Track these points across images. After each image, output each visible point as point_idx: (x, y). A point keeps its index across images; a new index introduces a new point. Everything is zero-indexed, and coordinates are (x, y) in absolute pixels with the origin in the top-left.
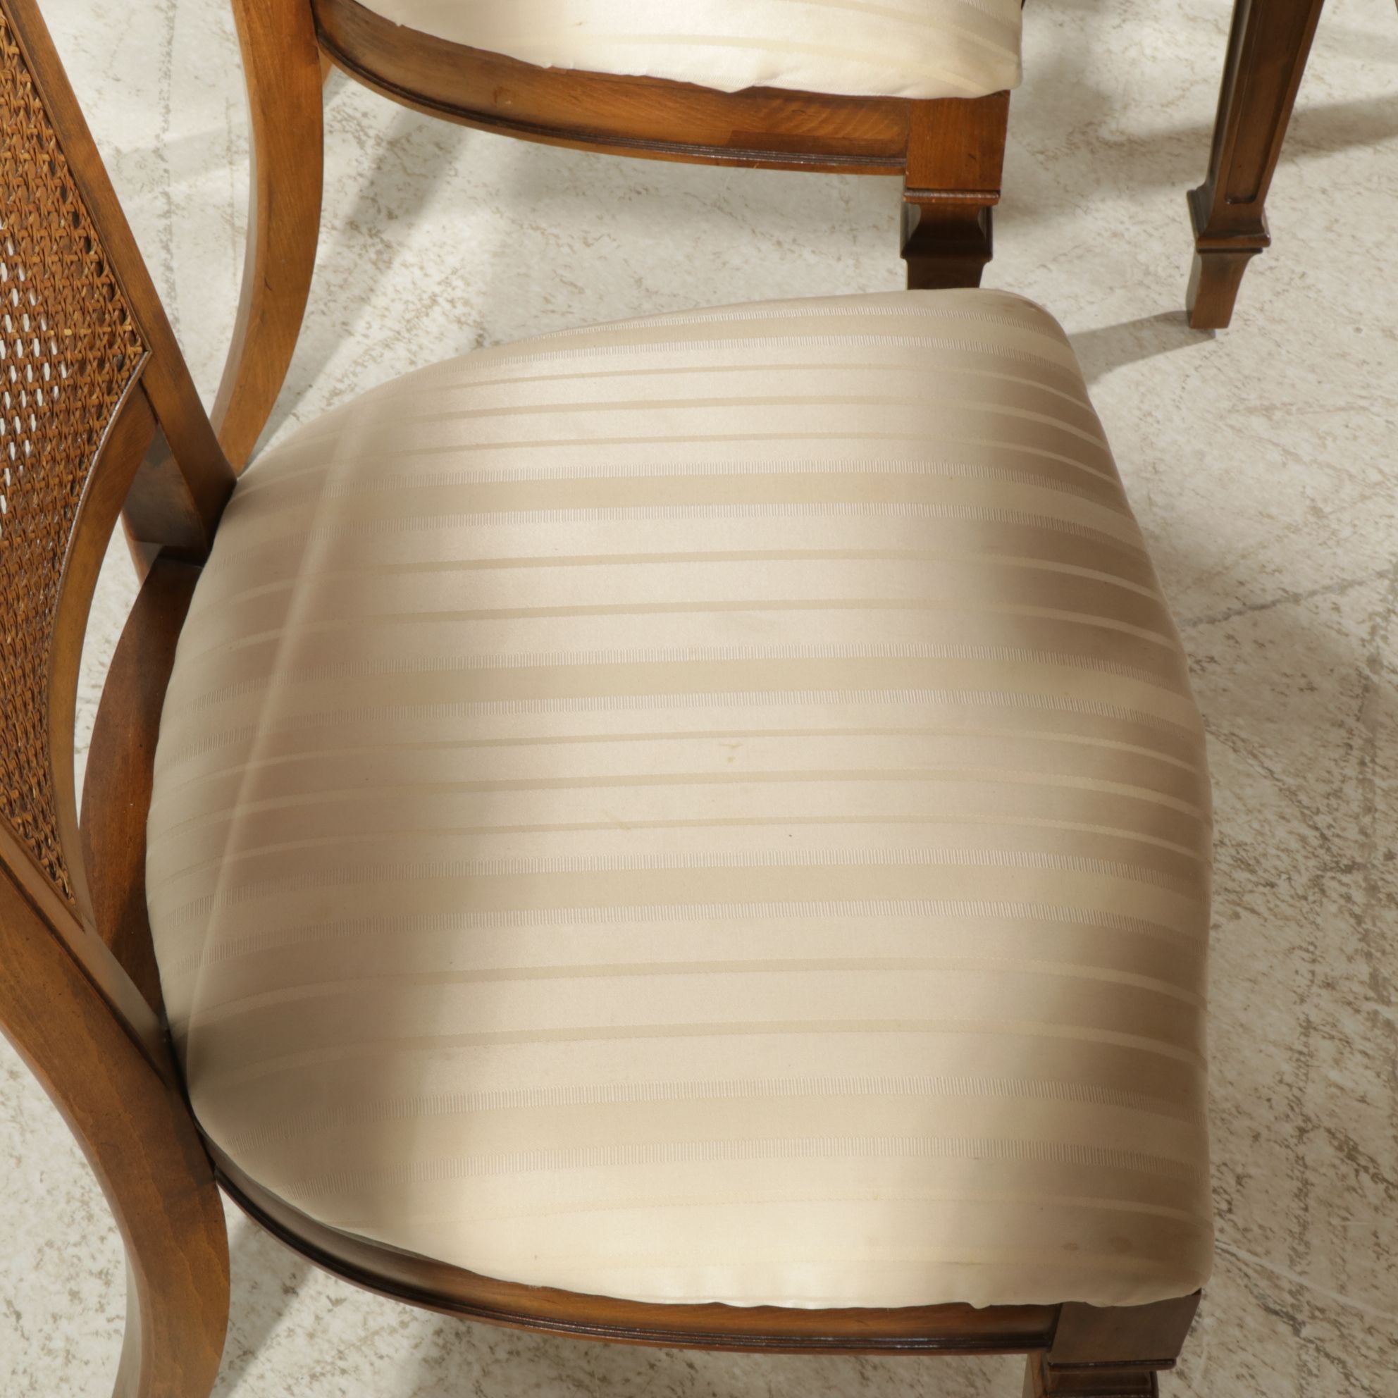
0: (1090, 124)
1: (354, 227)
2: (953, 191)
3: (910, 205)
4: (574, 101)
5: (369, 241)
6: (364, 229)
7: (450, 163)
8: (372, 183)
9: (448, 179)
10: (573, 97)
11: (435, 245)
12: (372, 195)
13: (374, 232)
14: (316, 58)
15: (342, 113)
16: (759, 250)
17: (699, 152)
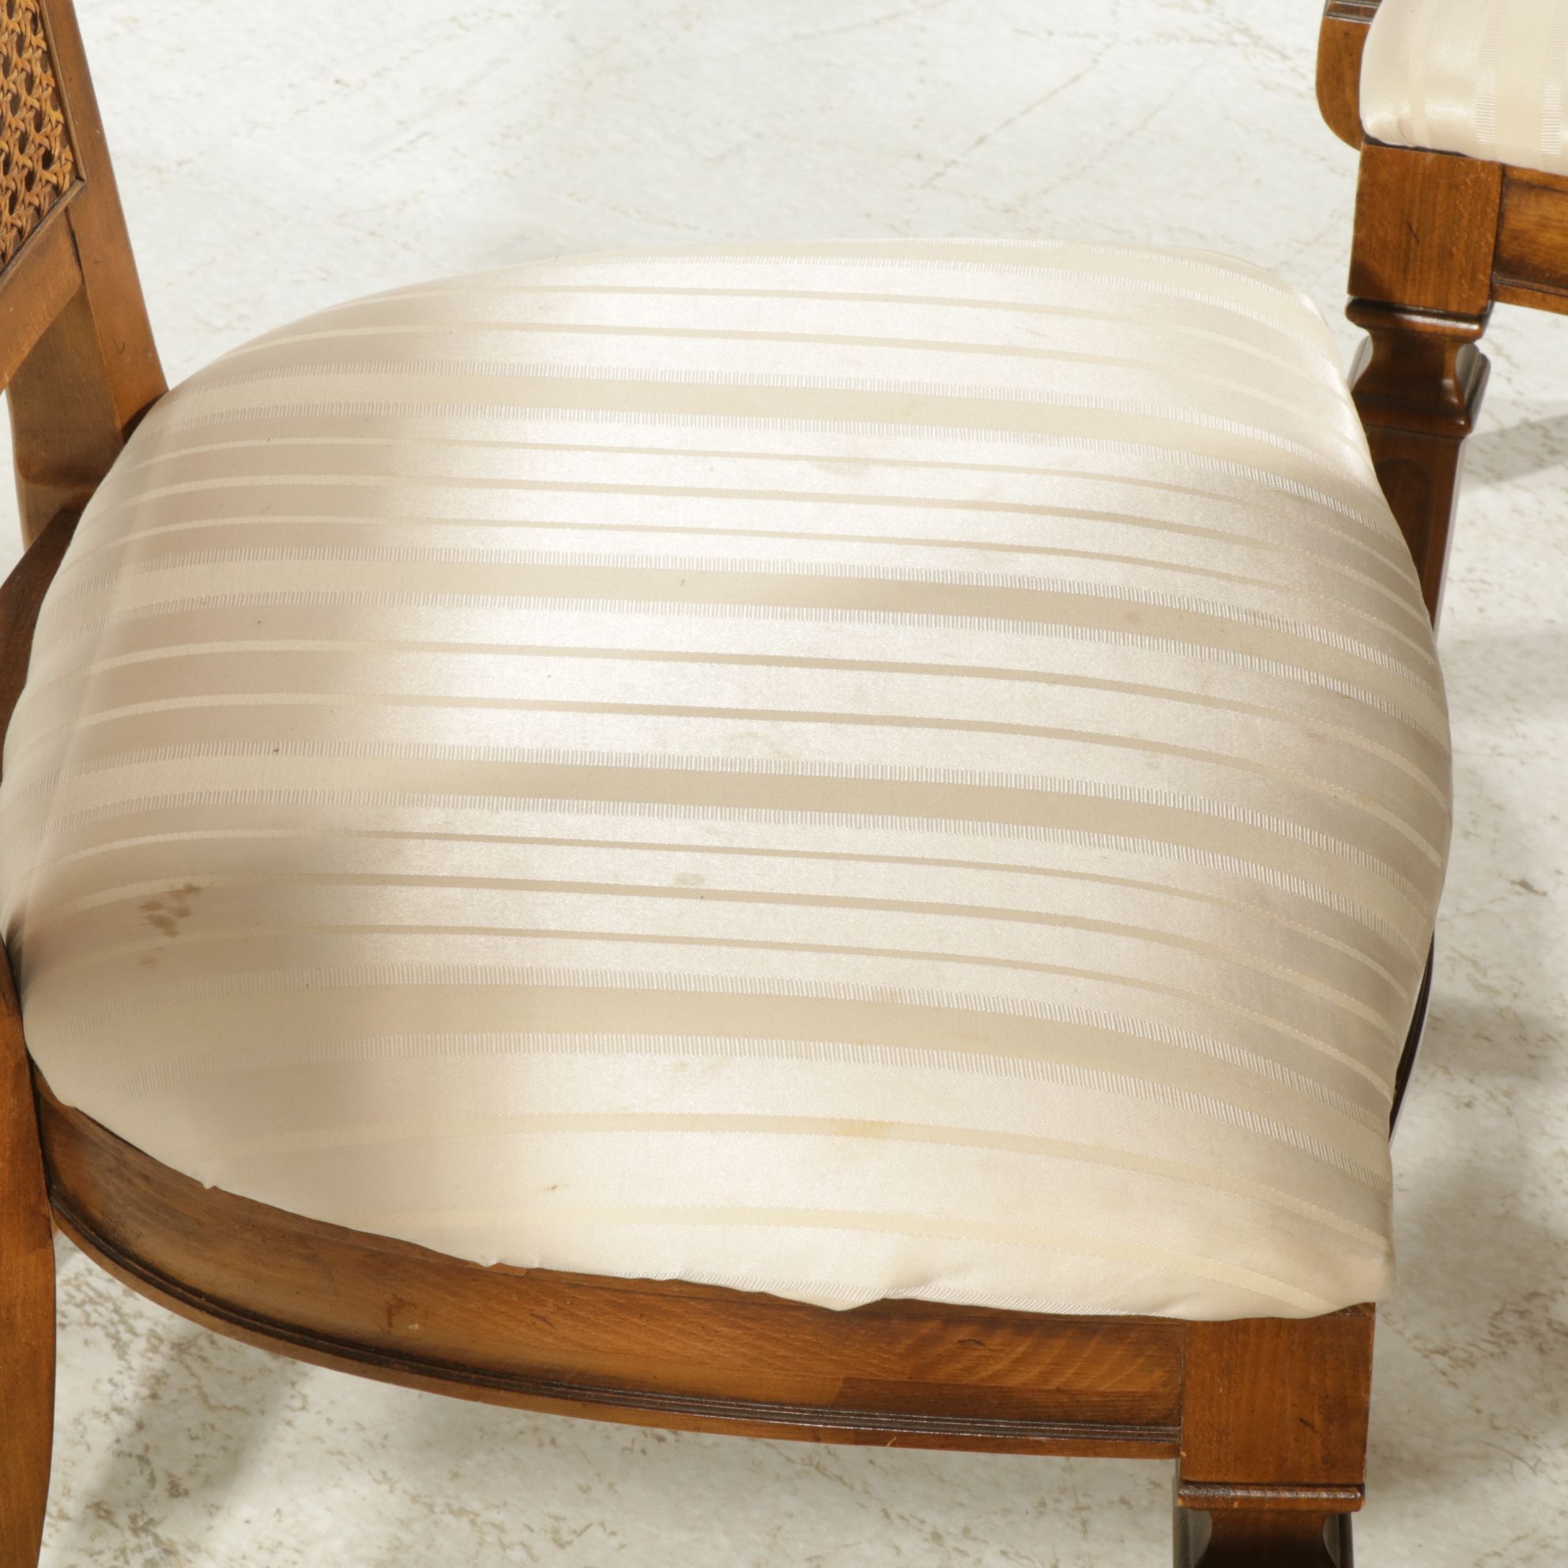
0: (1535, 1295)
1: (102, 1513)
2: (1271, 1486)
3: (1190, 1512)
4: (539, 1323)
5: (133, 1541)
6: (122, 1519)
7: (293, 1384)
8: (140, 1426)
9: (289, 1415)
10: (538, 1317)
11: (260, 1548)
12: (139, 1450)
13: (141, 1523)
14: (48, 1238)
15: (85, 1288)
16: (898, 1550)
17: (780, 1418)
